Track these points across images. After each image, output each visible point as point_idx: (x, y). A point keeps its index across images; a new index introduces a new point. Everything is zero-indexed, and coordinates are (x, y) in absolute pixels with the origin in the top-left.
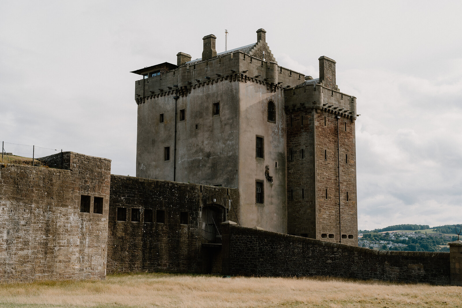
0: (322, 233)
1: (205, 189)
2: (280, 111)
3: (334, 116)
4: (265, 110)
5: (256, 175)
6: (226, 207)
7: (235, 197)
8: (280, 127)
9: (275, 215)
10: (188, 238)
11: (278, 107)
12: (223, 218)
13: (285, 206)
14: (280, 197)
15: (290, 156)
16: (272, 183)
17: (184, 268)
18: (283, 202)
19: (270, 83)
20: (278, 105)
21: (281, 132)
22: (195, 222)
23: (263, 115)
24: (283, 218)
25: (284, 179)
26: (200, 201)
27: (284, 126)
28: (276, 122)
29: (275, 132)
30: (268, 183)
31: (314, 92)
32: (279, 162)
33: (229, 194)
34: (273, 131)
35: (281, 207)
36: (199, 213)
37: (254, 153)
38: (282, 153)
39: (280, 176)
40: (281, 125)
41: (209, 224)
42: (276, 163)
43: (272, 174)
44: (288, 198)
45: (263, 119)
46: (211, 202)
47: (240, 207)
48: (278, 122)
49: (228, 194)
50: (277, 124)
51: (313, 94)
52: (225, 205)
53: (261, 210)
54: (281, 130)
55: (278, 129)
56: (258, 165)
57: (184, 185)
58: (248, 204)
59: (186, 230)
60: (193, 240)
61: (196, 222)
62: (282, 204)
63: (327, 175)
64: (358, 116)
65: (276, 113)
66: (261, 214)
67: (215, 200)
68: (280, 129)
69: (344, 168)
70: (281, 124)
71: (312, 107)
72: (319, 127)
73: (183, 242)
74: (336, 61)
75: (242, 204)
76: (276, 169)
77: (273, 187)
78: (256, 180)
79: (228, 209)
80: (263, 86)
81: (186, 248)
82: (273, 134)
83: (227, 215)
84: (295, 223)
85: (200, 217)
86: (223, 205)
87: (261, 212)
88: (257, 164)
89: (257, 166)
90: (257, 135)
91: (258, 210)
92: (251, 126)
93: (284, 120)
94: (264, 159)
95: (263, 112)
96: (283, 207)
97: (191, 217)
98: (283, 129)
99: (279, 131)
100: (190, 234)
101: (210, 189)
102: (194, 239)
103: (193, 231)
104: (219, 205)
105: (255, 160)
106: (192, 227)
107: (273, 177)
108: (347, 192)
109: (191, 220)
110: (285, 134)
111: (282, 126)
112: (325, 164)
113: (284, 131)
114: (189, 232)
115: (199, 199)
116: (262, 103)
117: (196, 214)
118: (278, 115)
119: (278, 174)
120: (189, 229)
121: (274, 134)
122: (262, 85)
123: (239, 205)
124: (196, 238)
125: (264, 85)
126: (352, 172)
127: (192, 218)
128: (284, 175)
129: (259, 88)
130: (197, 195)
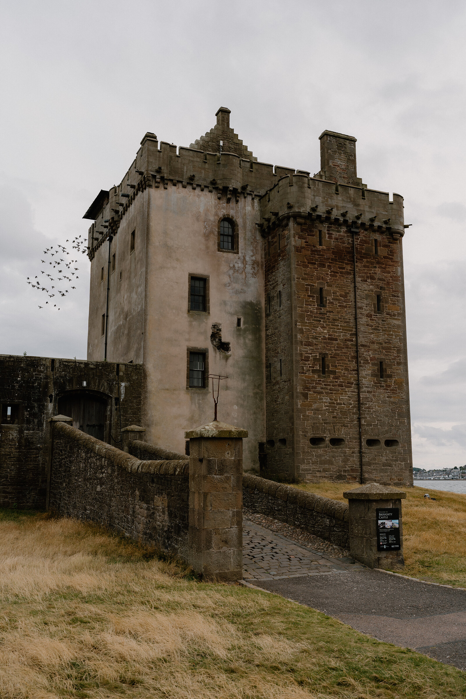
1: (63, 364)
2: (249, 234)
3: (344, 229)
4: (211, 232)
5: (188, 340)
6: (114, 396)
7: (135, 377)
8: (247, 259)
9: (236, 407)
10: (19, 447)
11: (244, 227)
12: (108, 413)
13: (260, 392)
14: (247, 377)
15: (268, 306)
16: (230, 353)
17: (6, 500)
18: (255, 386)
19: (221, 187)
20: (245, 223)
21: (250, 268)
22: (36, 421)
23: (207, 240)
24: (255, 413)
25: (258, 346)
26: (51, 385)
27: (259, 258)
28: (240, 252)
29: (237, 268)
30: (218, 353)
31: (289, 187)
32: (245, 318)
33: (121, 374)
34: (231, 265)
35: (251, 394)
36: (47, 406)
37: (185, 304)
38: (255, 302)
39: (247, 341)
40: (252, 256)
41: (88, 426)
42: (239, 320)
43: (226, 336)
44: (267, 379)
45: (207, 248)
46: (76, 387)
47: (148, 395)
48: (243, 251)
49: (118, 374)
50: (240, 254)
51: (289, 191)
52: (111, 391)
53: (199, 400)
54: (251, 264)
55: (244, 262)
56: (194, 323)
57: (12, 359)
58: (168, 390)
59: (14, 434)
60: (32, 452)
61: (38, 422)
62: (254, 389)
63: (326, 331)
64: (407, 227)
65: (240, 236)
66: (199, 407)
67: (85, 384)
68: (250, 262)
69: (372, 320)
70: (252, 254)
71: (286, 215)
73: (5, 455)
74: (356, 138)
75: (153, 389)
76: (239, 330)
77: (230, 361)
78: (188, 349)
79: (117, 399)
80: (209, 194)
81: (13, 465)
82: (231, 272)
83: (116, 409)
84: (273, 420)
85: (49, 413)
86: (107, 392)
87: (199, 404)
88: (190, 322)
89: (191, 325)
90: (192, 274)
91: (192, 399)
92: (177, 260)
93: (259, 248)
94: (209, 313)
95: (207, 236)
96: (256, 394)
97: (26, 413)
98: (255, 263)
99: (247, 266)
100: (23, 441)
101: (75, 365)
102: (31, 449)
103: (31, 436)
104: (96, 391)
105: (186, 315)
106: (28, 429)
107: (231, 344)
108: (381, 363)
109: (26, 417)
110: (260, 271)
111: (254, 258)
112: (320, 314)
113: (258, 266)
114: (21, 438)
115: (47, 383)
116: (205, 222)
117: (39, 407)
118: (245, 239)
119: (242, 338)
120: (21, 432)
121: (234, 272)
122: (206, 192)
123: (146, 392)
124: (37, 448)
125: (210, 191)
127: (30, 415)
128: (258, 340)
129: (199, 196)
130: (42, 375)
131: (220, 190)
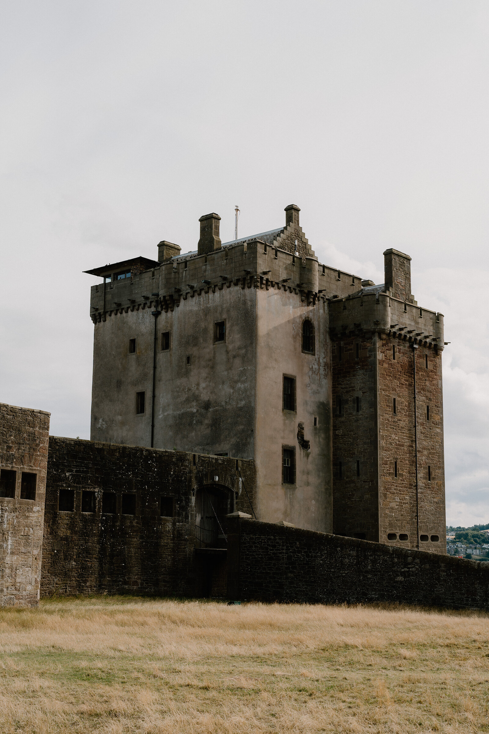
0: (389, 531)
1: (201, 459)
2: (322, 336)
3: (407, 344)
4: (298, 334)
5: (283, 438)
6: (234, 490)
7: (248, 473)
8: (321, 361)
9: (313, 502)
10: (173, 539)
11: (319, 329)
12: (229, 506)
13: (329, 488)
14: (321, 474)
15: (338, 407)
16: (309, 451)
17: (165, 588)
18: (326, 482)
19: (306, 291)
20: (319, 326)
21: (323, 369)
22: (184, 513)
23: (295, 342)
24: (326, 508)
25: (328, 444)
26: (193, 480)
27: (328, 360)
28: (316, 354)
29: (314, 369)
30: (302, 450)
31: (376, 305)
32: (319, 418)
33: (239, 469)
34: (311, 367)
35: (323, 490)
36: (191, 499)
37: (280, 403)
38: (325, 402)
39: (321, 440)
40: (324, 358)
41: (207, 517)
42: (315, 419)
43: (308, 436)
44: (334, 476)
45: (295, 349)
46: (210, 482)
47: (257, 490)
48: (318, 353)
49: (237, 469)
50: (316, 356)
51: (375, 309)
52: (233, 485)
53: (290, 495)
54: (323, 365)
55: (319, 364)
56: (287, 421)
57: (167, 454)
58: (270, 485)
59: (169, 526)
60: (182, 543)
61: (185, 514)
62: (325, 486)
63: (397, 438)
64: (446, 344)
65: (316, 338)
66: (290, 502)
67: (217, 478)
68: (322, 364)
69: (424, 428)
70: (324, 356)
71: (372, 330)
72: (384, 361)
73: (164, 546)
74: (411, 257)
75: (261, 484)
76: (315, 429)
77: (310, 458)
78: (283, 447)
79: (237, 493)
80: (295, 296)
81: (169, 555)
82: (310, 373)
83: (236, 503)
84: (345, 515)
85: (192, 506)
86: (230, 486)
87: (290, 498)
88: (284, 420)
89: (284, 424)
90: (285, 374)
91: (286, 494)
92: (276, 360)
93: (328, 351)
94: (296, 412)
95: (294, 338)
96: (326, 489)
97: (177, 506)
98: (326, 364)
99: (321, 368)
100: (176, 533)
101: (209, 461)
102: (182, 540)
103: (181, 528)
104: (223, 485)
105: (281, 414)
106: (179, 522)
107: (310, 442)
108: (429, 467)
109: (178, 510)
110: (329, 373)
111: (325, 360)
112: (394, 422)
113: (328, 367)
114: (174, 530)
115: (191, 477)
116: (293, 323)
117: (185, 501)
118: (319, 341)
119: (317, 437)
120: (174, 524)
121: (312, 373)
122: (293, 294)
123: (256, 487)
124: (186, 540)
125: (296, 294)
126: (437, 433)
127: (180, 507)
128: (327, 438)
129: (289, 298)
130: (187, 470)
131: (305, 293)
